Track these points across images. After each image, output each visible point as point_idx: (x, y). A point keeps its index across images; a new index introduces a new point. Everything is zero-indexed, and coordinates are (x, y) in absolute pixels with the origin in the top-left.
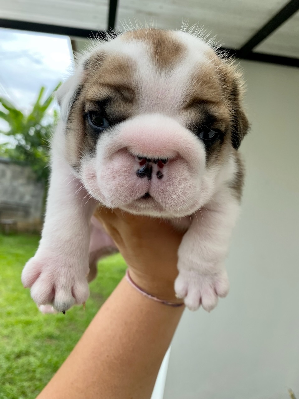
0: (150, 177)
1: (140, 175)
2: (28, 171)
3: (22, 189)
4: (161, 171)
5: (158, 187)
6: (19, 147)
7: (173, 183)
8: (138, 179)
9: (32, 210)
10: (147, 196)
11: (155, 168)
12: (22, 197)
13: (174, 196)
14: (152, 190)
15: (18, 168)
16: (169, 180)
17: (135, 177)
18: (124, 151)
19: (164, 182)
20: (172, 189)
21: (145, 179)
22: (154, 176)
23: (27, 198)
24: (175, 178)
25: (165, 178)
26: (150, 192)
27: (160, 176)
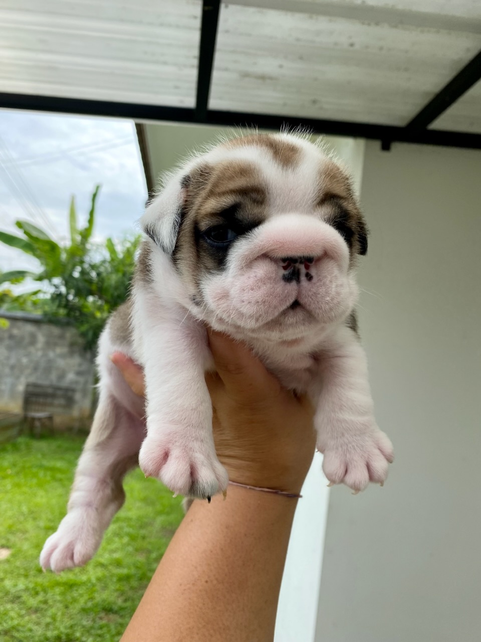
0: (298, 281)
1: (287, 279)
2: (71, 333)
3: (61, 363)
4: (310, 272)
5: (310, 290)
6: (57, 297)
7: (324, 284)
8: (285, 284)
9: (78, 396)
10: (296, 305)
11: (303, 270)
12: (62, 376)
13: (328, 298)
14: (303, 295)
15: (56, 331)
16: (320, 280)
17: (282, 283)
18: (265, 256)
19: (315, 284)
20: (324, 290)
21: (294, 283)
22: (303, 278)
23: (71, 376)
24: (326, 277)
25: (315, 280)
26: (299, 299)
27: (309, 277)
